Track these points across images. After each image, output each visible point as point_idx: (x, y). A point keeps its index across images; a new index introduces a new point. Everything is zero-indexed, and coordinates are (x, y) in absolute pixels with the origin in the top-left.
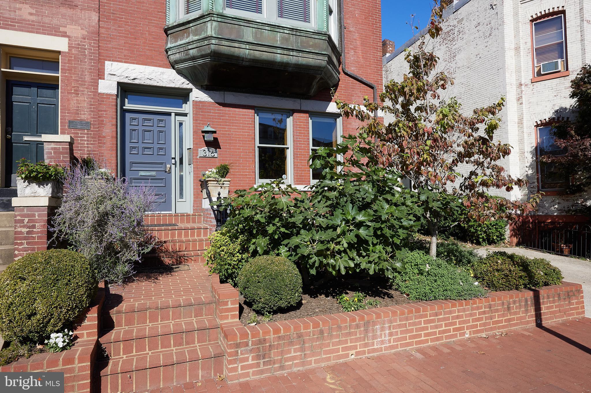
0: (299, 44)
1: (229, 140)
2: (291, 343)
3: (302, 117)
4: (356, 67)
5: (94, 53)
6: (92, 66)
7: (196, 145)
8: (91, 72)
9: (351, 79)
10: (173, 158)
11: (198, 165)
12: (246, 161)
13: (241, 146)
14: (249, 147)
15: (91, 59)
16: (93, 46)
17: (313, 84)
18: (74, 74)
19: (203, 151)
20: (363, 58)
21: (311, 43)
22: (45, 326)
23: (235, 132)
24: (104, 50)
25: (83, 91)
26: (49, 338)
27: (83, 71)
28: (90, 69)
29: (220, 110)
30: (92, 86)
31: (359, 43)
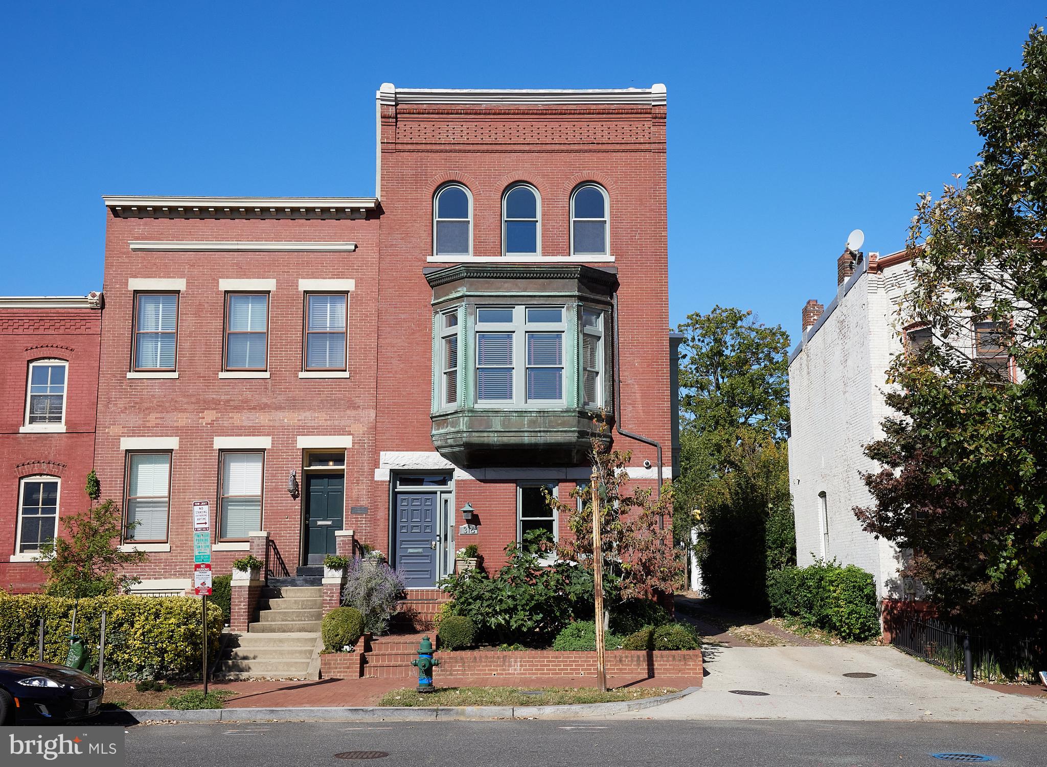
0: (547, 425)
1: (490, 516)
2: (457, 662)
3: (567, 486)
4: (635, 424)
5: (371, 446)
6: (370, 457)
7: (458, 523)
8: (369, 463)
9: (627, 438)
10: (438, 536)
11: (459, 542)
12: (507, 536)
13: (502, 522)
14: (509, 521)
15: (369, 452)
16: (371, 440)
17: (573, 455)
18: (356, 466)
19: (464, 528)
20: (644, 412)
21: (560, 422)
22: (342, 641)
23: (496, 507)
24: (379, 442)
25: (362, 480)
26: (343, 648)
27: (363, 463)
28: (369, 460)
29: (482, 487)
30: (370, 475)
31: (638, 396)
